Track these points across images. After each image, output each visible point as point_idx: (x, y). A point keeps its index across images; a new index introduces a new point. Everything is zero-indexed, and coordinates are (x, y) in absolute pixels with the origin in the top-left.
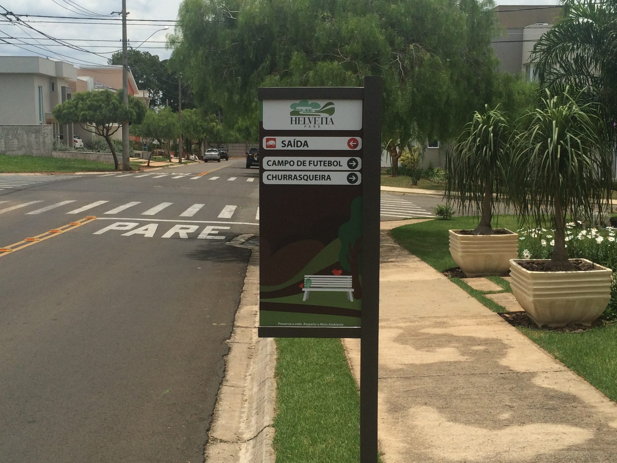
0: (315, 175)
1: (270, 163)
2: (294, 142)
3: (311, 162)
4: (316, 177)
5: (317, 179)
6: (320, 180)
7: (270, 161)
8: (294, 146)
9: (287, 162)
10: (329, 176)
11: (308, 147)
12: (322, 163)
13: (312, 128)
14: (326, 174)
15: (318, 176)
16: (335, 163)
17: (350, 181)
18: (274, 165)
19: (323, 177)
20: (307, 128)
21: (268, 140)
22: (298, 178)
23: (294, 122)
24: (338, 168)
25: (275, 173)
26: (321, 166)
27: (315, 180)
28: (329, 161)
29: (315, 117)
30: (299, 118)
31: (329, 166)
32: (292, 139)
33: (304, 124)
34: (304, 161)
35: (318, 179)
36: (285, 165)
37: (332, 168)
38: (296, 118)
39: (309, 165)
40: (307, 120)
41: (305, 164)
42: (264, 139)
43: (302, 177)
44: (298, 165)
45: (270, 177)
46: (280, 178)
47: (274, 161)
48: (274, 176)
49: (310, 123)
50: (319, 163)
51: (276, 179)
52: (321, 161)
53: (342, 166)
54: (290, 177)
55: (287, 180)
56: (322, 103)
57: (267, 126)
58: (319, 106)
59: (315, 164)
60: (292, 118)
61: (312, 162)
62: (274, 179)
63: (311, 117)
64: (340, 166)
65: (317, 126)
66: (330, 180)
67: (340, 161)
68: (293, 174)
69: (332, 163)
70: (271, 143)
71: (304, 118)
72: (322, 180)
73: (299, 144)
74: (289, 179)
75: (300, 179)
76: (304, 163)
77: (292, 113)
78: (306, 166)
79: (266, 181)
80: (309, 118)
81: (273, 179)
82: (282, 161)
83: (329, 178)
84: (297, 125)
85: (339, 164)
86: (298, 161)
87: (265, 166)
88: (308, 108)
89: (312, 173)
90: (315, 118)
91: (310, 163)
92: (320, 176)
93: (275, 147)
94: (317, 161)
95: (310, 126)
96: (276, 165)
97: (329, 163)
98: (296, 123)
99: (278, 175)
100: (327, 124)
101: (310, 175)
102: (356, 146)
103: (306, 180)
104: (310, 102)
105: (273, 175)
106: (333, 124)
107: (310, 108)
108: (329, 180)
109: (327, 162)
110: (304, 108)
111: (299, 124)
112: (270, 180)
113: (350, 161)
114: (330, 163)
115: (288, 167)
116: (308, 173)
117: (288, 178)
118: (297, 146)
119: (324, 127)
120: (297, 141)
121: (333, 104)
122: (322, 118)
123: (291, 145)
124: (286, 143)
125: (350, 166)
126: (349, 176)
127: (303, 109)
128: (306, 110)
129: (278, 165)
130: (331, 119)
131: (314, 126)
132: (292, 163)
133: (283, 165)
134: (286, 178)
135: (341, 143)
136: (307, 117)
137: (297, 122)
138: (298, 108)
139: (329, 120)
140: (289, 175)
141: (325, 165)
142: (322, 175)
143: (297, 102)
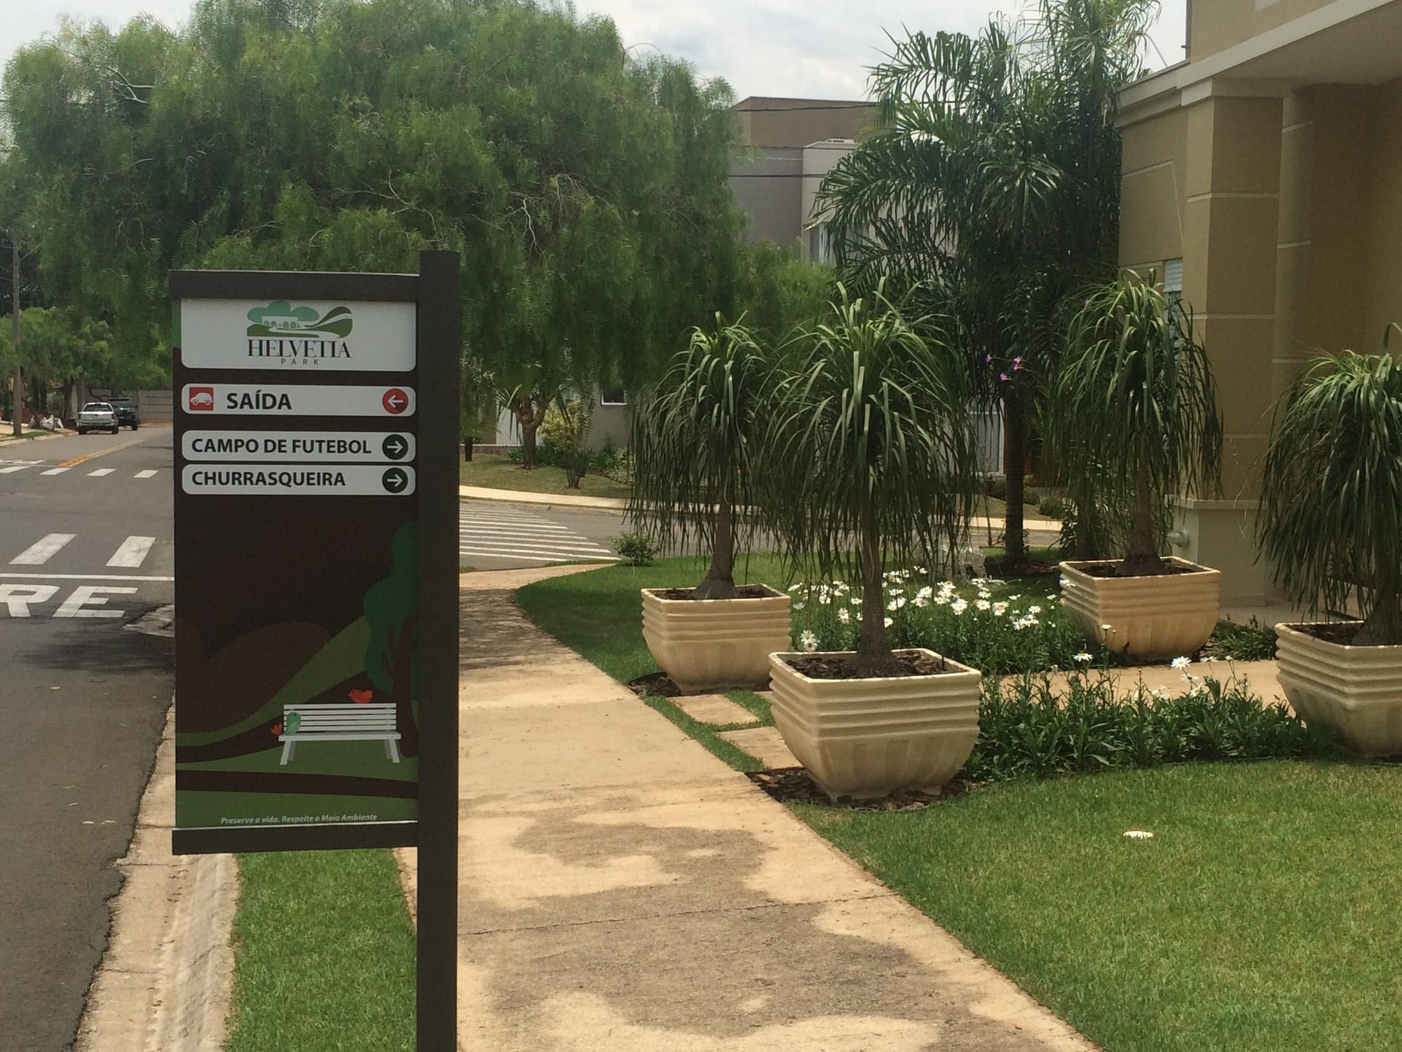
0: (308, 474)
1: (199, 445)
2: (258, 396)
3: (297, 444)
4: (309, 479)
5: (311, 481)
6: (319, 484)
7: (201, 440)
8: (258, 407)
9: (239, 443)
10: (339, 475)
11: (289, 407)
12: (324, 445)
13: (300, 366)
14: (334, 470)
15: (315, 476)
16: (355, 446)
17: (388, 486)
18: (210, 450)
19: (326, 478)
20: (287, 366)
21: (193, 392)
22: (268, 480)
23: (256, 351)
24: (361, 457)
25: (210, 469)
26: (320, 451)
27: (309, 484)
28: (339, 442)
29: (306, 339)
30: (268, 342)
31: (339, 452)
32: (251, 389)
33: (281, 355)
34: (280, 441)
35: (315, 481)
36: (236, 451)
37: (348, 456)
38: (261, 342)
39: (294, 451)
40: (287, 347)
41: (283, 449)
42: (186, 390)
43: (277, 477)
44: (266, 451)
45: (200, 478)
46: (224, 480)
47: (210, 441)
48: (210, 475)
49: (295, 353)
50: (316, 445)
51: (214, 483)
52: (320, 442)
53: (370, 452)
54: (248, 478)
55: (240, 483)
56: (322, 309)
57: (191, 359)
58: (317, 316)
59: (308, 448)
60: (251, 341)
61: (301, 444)
62: (210, 481)
63: (296, 340)
64: (365, 452)
65: (310, 360)
66: (344, 484)
67: (365, 442)
68: (255, 469)
69: (347, 446)
70: (202, 398)
71: (281, 342)
72: (324, 484)
73: (269, 401)
74: (245, 484)
75: (272, 481)
76: (280, 446)
77: (252, 331)
78: (285, 451)
79: (189, 488)
80: (291, 342)
81: (206, 483)
82: (229, 441)
83: (340, 479)
84: (265, 358)
85: (363, 447)
86: (266, 441)
87: (188, 453)
88: (290, 320)
89: (299, 469)
90: (306, 342)
91: (295, 447)
92: (319, 474)
93: (211, 407)
94: (312, 442)
95: (294, 361)
96: (214, 451)
97: (339, 446)
98: (261, 354)
99: (220, 474)
100: (333, 355)
101: (295, 474)
102: (401, 407)
103: (287, 484)
104: (294, 305)
105: (206, 473)
106: (348, 356)
107: (295, 319)
108: (339, 484)
109: (336, 444)
110: (280, 320)
111: (268, 355)
112: (201, 484)
113: (387, 442)
114: (344, 446)
115: (242, 454)
116: (290, 469)
117: (242, 479)
118: (265, 407)
119: (327, 364)
120: (265, 396)
121: (349, 312)
122: (323, 343)
123: (250, 404)
124: (239, 399)
125: (388, 453)
126: (388, 475)
127: (277, 321)
128: (286, 324)
129: (219, 451)
130: (344, 345)
131: (305, 362)
132: (252, 447)
133: (231, 451)
134: (238, 479)
135: (369, 401)
136: (286, 340)
137: (265, 350)
138: (264, 319)
139: (338, 347)
140: (245, 474)
141: (332, 449)
142: (324, 474)
143: (265, 305)
